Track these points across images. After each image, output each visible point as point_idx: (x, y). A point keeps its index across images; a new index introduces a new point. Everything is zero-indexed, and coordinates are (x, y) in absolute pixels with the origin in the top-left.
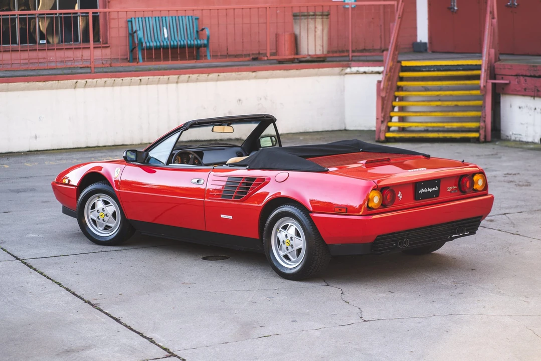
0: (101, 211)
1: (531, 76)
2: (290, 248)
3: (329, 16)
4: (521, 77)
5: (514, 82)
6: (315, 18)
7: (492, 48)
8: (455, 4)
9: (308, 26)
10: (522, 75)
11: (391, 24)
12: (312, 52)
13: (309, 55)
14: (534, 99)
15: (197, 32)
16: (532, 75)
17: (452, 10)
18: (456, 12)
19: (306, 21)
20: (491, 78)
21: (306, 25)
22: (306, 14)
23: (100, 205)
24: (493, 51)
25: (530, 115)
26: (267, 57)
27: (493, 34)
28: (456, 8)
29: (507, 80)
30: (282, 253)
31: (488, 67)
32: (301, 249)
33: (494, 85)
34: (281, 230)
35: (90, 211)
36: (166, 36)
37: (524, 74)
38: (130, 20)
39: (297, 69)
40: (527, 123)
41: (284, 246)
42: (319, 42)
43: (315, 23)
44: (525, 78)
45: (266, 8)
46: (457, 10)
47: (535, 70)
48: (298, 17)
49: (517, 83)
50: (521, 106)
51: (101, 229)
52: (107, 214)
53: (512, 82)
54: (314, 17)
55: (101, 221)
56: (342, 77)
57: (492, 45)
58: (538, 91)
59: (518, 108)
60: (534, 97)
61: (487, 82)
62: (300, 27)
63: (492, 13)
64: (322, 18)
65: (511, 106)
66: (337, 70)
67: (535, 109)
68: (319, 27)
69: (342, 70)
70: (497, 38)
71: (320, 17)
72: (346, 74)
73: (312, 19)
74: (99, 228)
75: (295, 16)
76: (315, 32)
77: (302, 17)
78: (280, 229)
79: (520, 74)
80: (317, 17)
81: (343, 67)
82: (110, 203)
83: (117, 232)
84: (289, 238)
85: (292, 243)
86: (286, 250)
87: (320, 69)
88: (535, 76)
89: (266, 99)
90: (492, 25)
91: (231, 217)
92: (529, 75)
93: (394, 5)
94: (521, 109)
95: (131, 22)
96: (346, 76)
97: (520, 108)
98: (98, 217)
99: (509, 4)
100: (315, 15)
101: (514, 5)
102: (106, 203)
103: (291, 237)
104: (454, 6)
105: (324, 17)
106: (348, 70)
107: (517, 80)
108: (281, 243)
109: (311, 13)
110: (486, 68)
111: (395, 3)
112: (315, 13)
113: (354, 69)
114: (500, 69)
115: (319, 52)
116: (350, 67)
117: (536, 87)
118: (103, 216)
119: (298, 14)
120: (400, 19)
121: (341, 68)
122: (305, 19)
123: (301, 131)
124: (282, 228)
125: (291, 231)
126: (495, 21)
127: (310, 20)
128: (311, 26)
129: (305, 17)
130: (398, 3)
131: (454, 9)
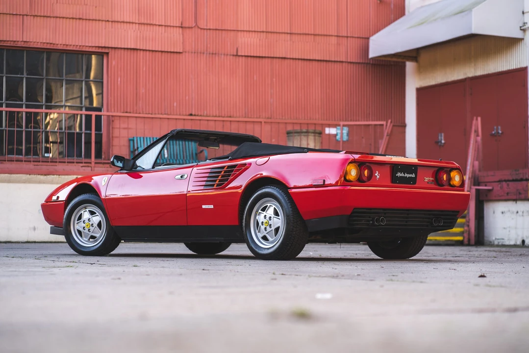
0: (87, 221)
1: (513, 180)
2: (268, 228)
3: (321, 135)
4: (504, 183)
5: (497, 187)
6: (308, 136)
7: (477, 160)
8: (443, 138)
9: (300, 142)
10: (505, 181)
11: (380, 141)
14: (516, 202)
15: (196, 154)
16: (514, 178)
17: (439, 144)
18: (443, 146)
19: (299, 138)
20: (474, 185)
21: (299, 141)
22: (299, 131)
23: (86, 215)
24: (477, 163)
25: (513, 219)
27: (477, 150)
28: (443, 142)
29: (489, 186)
30: (260, 235)
31: (472, 176)
32: (279, 227)
33: (478, 191)
34: (260, 213)
35: (76, 222)
36: (166, 156)
37: (507, 179)
38: (132, 138)
40: (509, 227)
41: (263, 227)
43: (308, 140)
44: (508, 183)
45: (261, 122)
46: (444, 143)
47: (517, 174)
48: (292, 134)
49: (499, 188)
50: (503, 210)
51: (86, 240)
52: (92, 224)
53: (494, 188)
54: (306, 134)
55: (86, 231)
57: (476, 158)
58: (520, 193)
59: (501, 214)
60: (515, 200)
61: (470, 188)
62: (293, 142)
63: (476, 131)
64: (314, 136)
65: (494, 213)
67: (517, 212)
68: (312, 144)
70: (481, 154)
71: (313, 134)
73: (305, 136)
74: (84, 239)
75: (288, 133)
77: (296, 134)
78: (260, 211)
79: (503, 179)
80: (310, 134)
82: (96, 213)
83: (101, 242)
84: (268, 218)
85: (270, 222)
86: (264, 230)
88: (516, 180)
90: (476, 142)
91: (212, 207)
92: (511, 179)
93: (383, 125)
94: (504, 214)
95: (133, 140)
97: (502, 213)
98: (84, 227)
99: (493, 132)
100: (307, 132)
101: (498, 133)
102: (92, 213)
103: (270, 217)
104: (441, 139)
105: (317, 135)
107: (499, 186)
108: (260, 224)
109: (304, 130)
110: (470, 176)
111: (384, 123)
112: (307, 130)
114: (484, 176)
117: (517, 190)
118: (89, 226)
119: (292, 131)
120: (388, 137)
122: (298, 136)
124: (261, 210)
125: (270, 212)
126: (479, 139)
127: (302, 137)
128: (304, 142)
129: (298, 134)
130: (387, 123)
131: (441, 143)
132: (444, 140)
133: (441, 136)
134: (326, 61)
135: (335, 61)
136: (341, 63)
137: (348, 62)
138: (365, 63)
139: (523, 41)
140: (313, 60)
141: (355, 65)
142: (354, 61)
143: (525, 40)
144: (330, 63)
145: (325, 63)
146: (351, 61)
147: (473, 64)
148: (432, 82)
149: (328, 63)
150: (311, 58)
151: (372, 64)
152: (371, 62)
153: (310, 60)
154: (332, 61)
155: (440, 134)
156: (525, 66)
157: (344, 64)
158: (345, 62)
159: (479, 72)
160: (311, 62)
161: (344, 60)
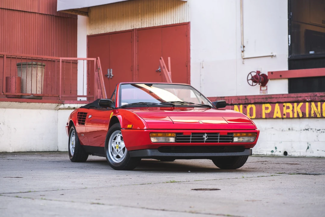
3: (45, 67)
6: (37, 67)
8: (111, 72)
9: (32, 72)
12: (34, 92)
13: (33, 94)
17: (108, 77)
18: (111, 78)
26: (3, 92)
39: (28, 103)
42: (39, 85)
43: (37, 70)
45: (4, 55)
46: (112, 76)
56: (56, 111)
66: (54, 105)
68: (39, 74)
69: (58, 106)
71: (40, 66)
72: (60, 109)
75: (18, 65)
76: (37, 77)
81: (58, 104)
87: (43, 104)
89: (4, 124)
96: (60, 110)
100: (37, 65)
104: (110, 73)
105: (43, 67)
106: (62, 106)
111: (95, 59)
113: (67, 106)
115: (39, 92)
116: (64, 104)
121: (57, 104)
122: (29, 67)
123: (28, 151)
127: (33, 68)
128: (34, 73)
129: (29, 66)
130: (97, 59)
131: (110, 75)
132: (113, 74)
133: (110, 72)
134: (25, 11)
135: (30, 12)
136: (35, 14)
137: (39, 14)
138: (50, 15)
139: (186, 3)
140: (15, 10)
141: (44, 15)
142: (43, 13)
143: (188, 2)
144: (27, 13)
145: (24, 13)
146: (42, 13)
147: (140, 19)
148: (102, 31)
149: (25, 13)
150: (15, 9)
151: (55, 16)
152: (55, 15)
153: (13, 10)
154: (28, 12)
155: (109, 70)
156: (188, 21)
157: (37, 14)
158: (38, 13)
159: (145, 25)
160: (14, 11)
161: (37, 12)
